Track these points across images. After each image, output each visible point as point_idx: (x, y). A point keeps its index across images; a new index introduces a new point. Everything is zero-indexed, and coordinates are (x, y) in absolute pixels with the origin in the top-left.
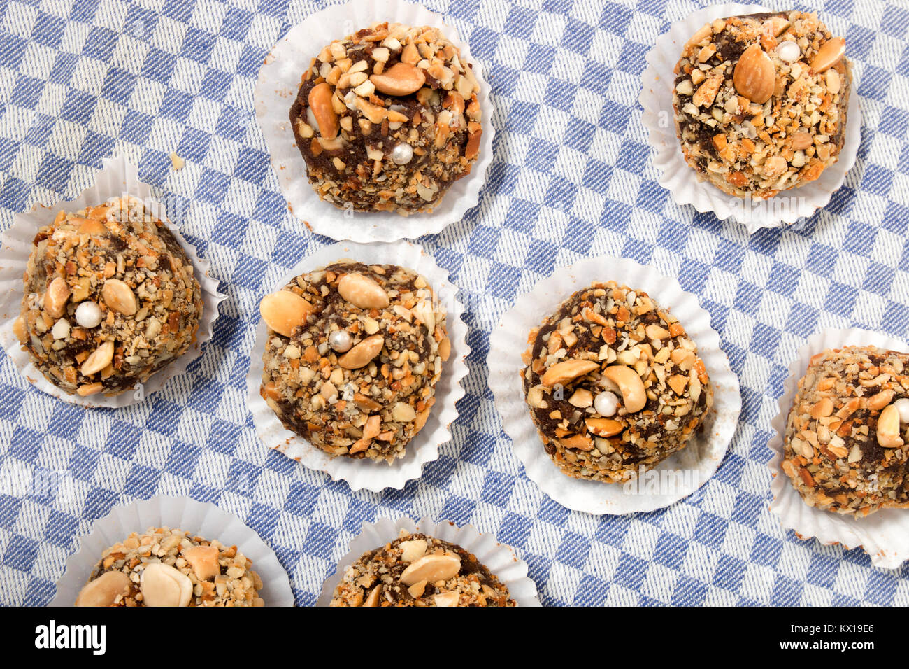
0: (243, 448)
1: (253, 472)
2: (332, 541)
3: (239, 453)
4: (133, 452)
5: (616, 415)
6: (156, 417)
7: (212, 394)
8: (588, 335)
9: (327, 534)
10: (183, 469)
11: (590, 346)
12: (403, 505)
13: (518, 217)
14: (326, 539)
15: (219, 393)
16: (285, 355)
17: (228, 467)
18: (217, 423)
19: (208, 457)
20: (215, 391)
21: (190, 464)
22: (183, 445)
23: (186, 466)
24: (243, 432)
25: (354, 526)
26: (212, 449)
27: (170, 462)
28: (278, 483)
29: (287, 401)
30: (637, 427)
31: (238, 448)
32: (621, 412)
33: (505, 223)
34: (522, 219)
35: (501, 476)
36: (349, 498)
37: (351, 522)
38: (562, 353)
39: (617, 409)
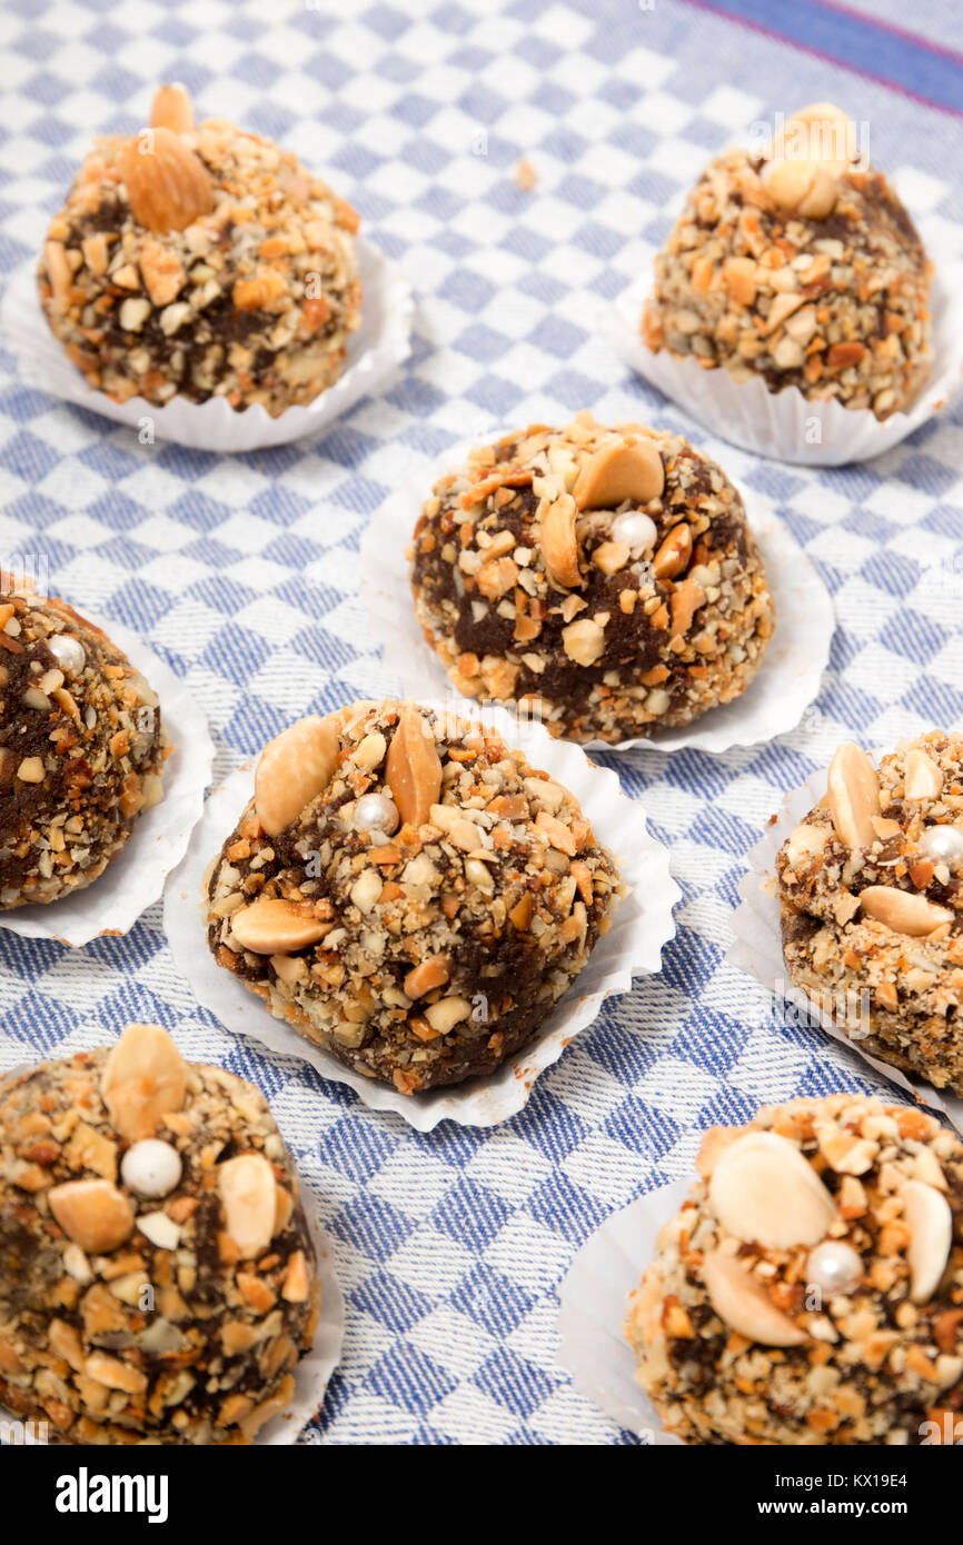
0: (505, 1186)
1: (559, 1186)
2: (742, 1102)
3: (513, 1196)
4: (442, 1373)
5: (657, 519)
6: (384, 1313)
7: (373, 1219)
8: (506, 512)
9: (725, 1108)
10: (511, 1310)
11: (525, 512)
12: (709, 958)
13: (236, 660)
14: (736, 1110)
15: (376, 1205)
16: (367, 910)
17: (535, 1224)
18: (437, 1221)
19: (503, 1254)
20: (369, 1210)
21: (504, 1296)
22: (460, 1291)
23: (506, 1302)
24: (472, 1176)
25: (724, 1054)
26: (488, 1243)
27: (487, 1324)
28: (596, 1156)
29: (454, 948)
30: (689, 490)
31: (502, 1195)
32: (656, 505)
33: (238, 683)
34: (242, 653)
35: (701, 822)
36: (666, 1056)
37: (715, 1058)
38: (523, 555)
39: (647, 513)
